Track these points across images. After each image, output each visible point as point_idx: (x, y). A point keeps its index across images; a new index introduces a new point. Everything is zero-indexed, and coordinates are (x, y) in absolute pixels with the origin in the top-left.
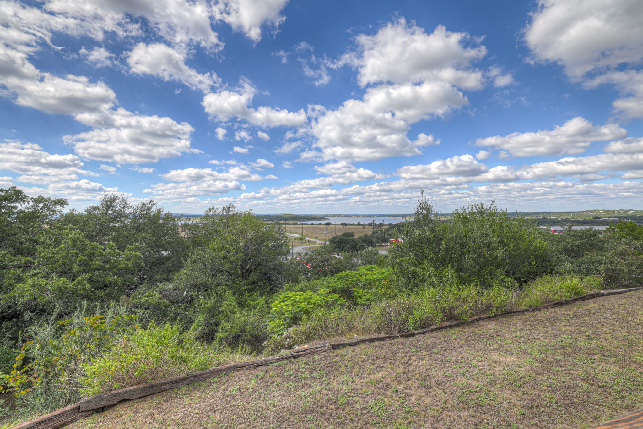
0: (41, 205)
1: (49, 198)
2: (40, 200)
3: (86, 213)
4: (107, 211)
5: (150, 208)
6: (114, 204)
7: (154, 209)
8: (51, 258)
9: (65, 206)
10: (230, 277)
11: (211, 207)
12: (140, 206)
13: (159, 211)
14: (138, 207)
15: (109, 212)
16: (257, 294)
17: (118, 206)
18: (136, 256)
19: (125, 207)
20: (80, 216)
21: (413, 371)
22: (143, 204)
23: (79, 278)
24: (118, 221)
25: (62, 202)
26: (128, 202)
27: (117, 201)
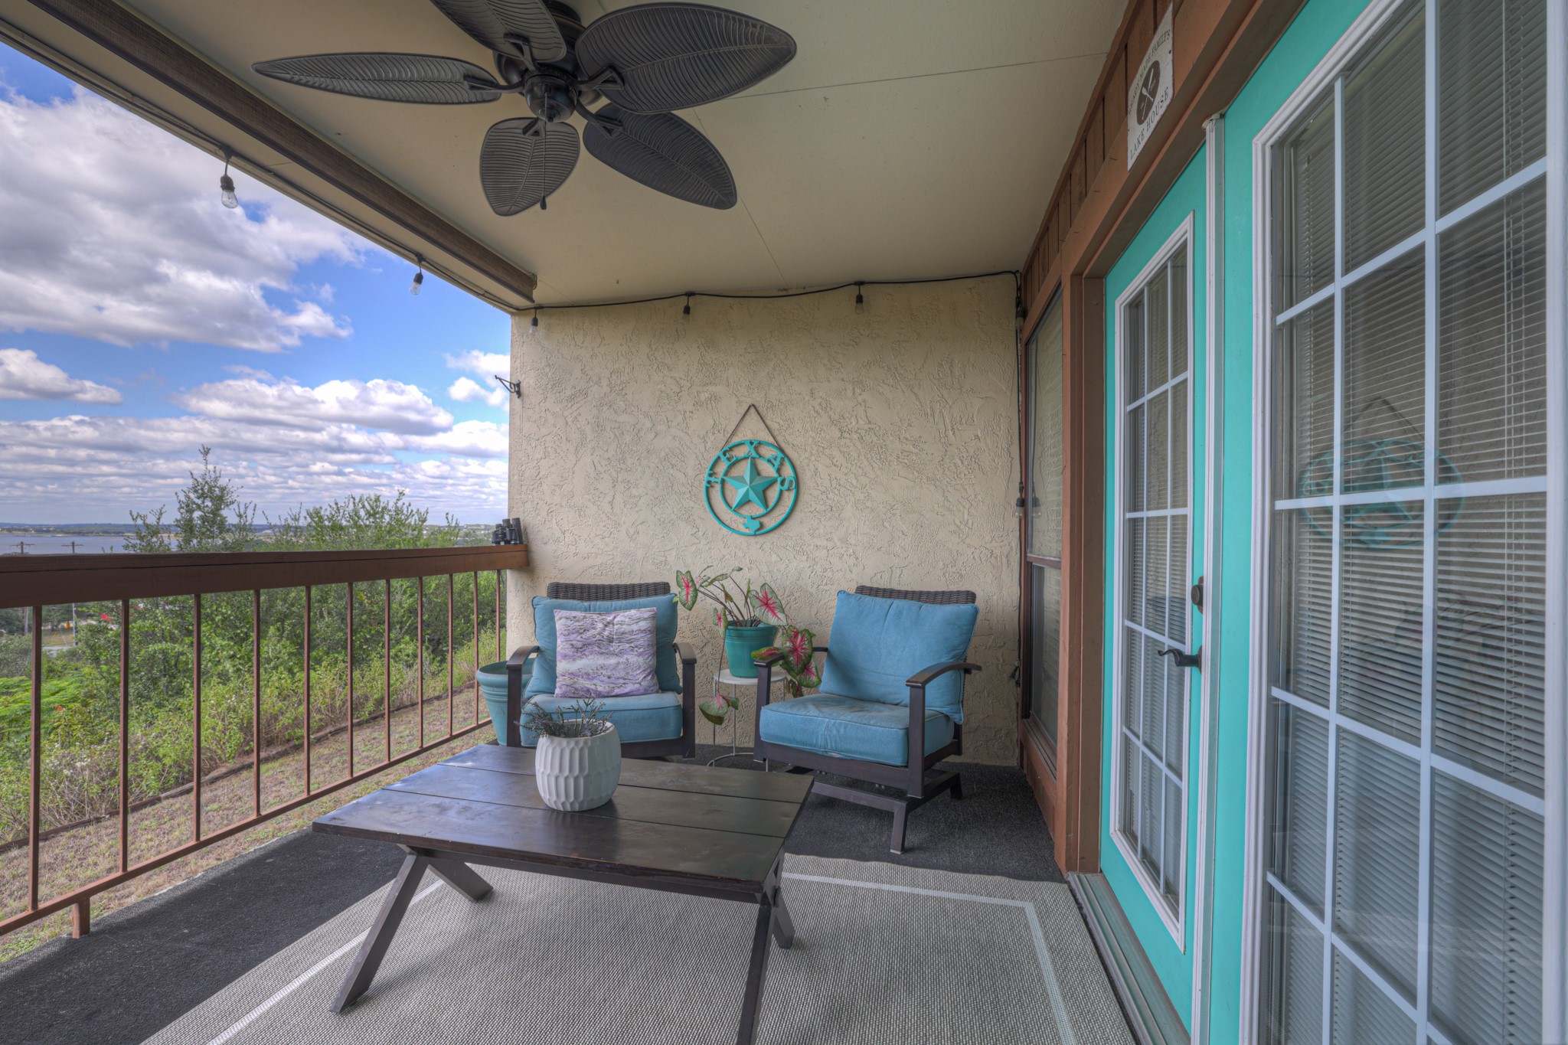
21: (96, 864)
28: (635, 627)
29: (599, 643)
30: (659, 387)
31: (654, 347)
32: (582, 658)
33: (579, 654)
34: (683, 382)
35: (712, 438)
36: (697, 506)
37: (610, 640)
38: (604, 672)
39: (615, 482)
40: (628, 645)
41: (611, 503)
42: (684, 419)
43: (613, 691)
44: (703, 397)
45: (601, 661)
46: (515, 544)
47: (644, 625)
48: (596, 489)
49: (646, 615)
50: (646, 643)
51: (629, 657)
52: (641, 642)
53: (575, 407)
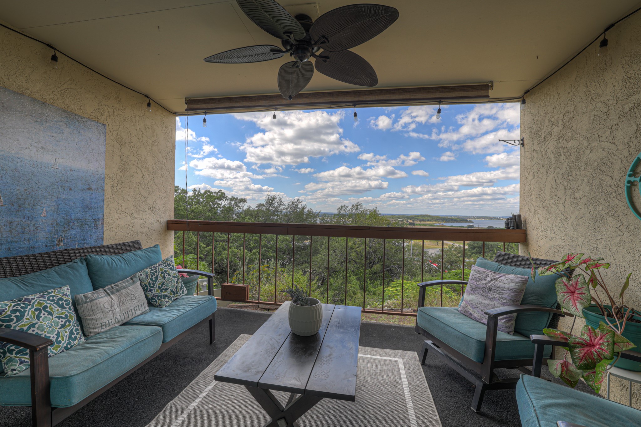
0: (233, 203)
1: (237, 198)
2: (233, 199)
3: (256, 209)
4: (269, 207)
5: (297, 205)
6: (274, 202)
7: (300, 206)
8: (239, 236)
9: (245, 203)
10: (356, 265)
11: (343, 205)
12: (290, 204)
13: (303, 208)
14: (289, 204)
15: (271, 208)
16: (378, 282)
17: (276, 203)
18: (287, 240)
19: (280, 204)
20: (253, 211)
22: (293, 202)
23: (254, 251)
24: (276, 215)
25: (244, 201)
26: (282, 201)
27: (276, 200)
28: (507, 286)
29: (483, 289)
30: (593, 113)
31: (589, 84)
32: (473, 295)
33: (472, 292)
34: (609, 103)
35: (635, 142)
36: (621, 203)
37: (490, 289)
38: (480, 307)
39: (566, 188)
40: (498, 296)
41: (564, 204)
42: (612, 132)
43: (482, 320)
44: (627, 108)
45: (481, 300)
46: (513, 229)
47: (512, 285)
48: (556, 195)
49: (517, 280)
50: (509, 298)
51: (496, 303)
52: (506, 296)
53: (546, 144)
